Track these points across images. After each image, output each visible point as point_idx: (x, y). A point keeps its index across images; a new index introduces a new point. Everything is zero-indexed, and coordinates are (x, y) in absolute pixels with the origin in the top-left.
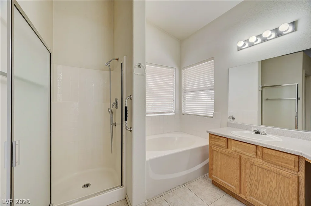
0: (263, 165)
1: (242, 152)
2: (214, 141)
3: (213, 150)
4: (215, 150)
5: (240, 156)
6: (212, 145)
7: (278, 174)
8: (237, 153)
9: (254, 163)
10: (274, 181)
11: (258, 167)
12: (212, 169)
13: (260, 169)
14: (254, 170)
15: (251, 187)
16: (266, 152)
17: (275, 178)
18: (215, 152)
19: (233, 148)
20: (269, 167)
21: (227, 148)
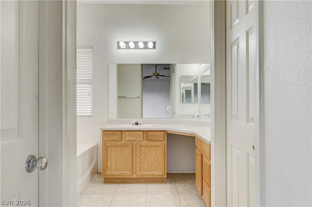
0: (147, 144)
1: (134, 139)
2: (108, 137)
3: (107, 146)
4: (109, 146)
5: (132, 144)
6: (106, 142)
7: (156, 146)
8: (129, 142)
9: (142, 145)
10: (154, 153)
11: (144, 146)
12: (107, 167)
13: (146, 148)
14: (142, 151)
15: (140, 164)
16: (149, 134)
17: (154, 150)
18: (109, 148)
19: (127, 138)
20: (151, 144)
21: (122, 140)
